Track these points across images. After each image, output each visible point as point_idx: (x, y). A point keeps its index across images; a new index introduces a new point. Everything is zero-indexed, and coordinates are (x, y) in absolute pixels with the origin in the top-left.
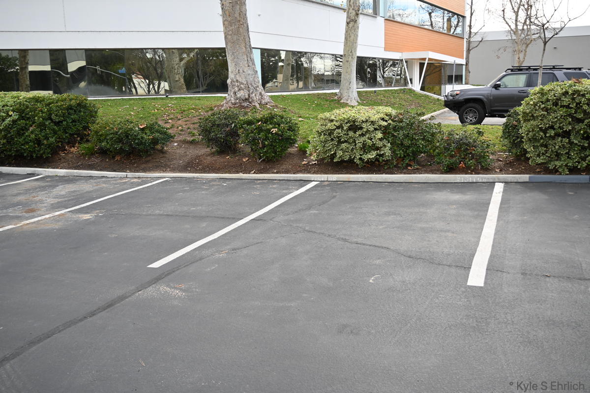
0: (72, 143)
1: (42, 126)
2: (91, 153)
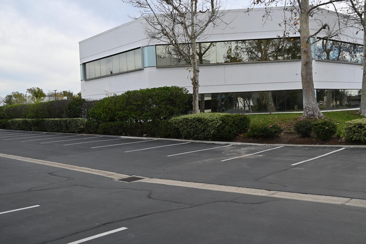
0: (241, 133)
2: (249, 137)
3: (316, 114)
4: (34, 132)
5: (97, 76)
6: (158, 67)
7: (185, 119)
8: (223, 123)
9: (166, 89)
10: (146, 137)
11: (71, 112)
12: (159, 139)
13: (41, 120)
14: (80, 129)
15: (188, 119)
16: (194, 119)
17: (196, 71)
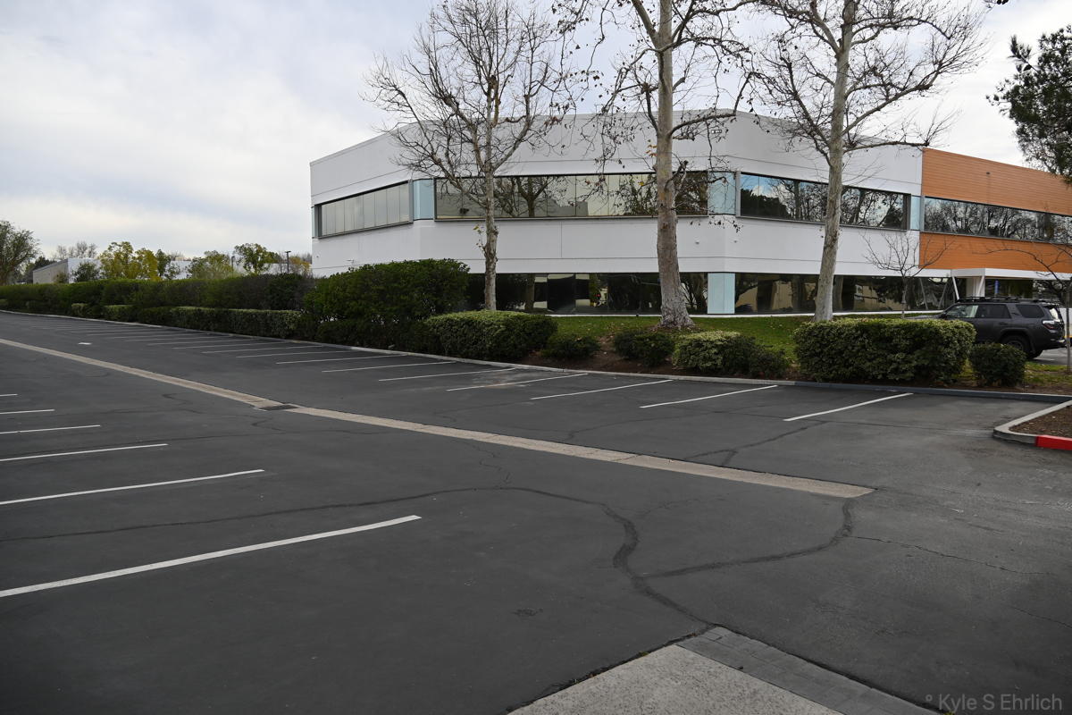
0: (538, 348)
1: (518, 336)
2: (548, 356)
3: (680, 321)
4: (213, 333)
5: (340, 230)
6: (437, 221)
7: (448, 319)
8: (507, 329)
9: (429, 264)
10: (393, 349)
11: (273, 298)
12: (410, 354)
13: (226, 312)
14: (289, 330)
15: (452, 320)
16: (462, 320)
17: (492, 233)
